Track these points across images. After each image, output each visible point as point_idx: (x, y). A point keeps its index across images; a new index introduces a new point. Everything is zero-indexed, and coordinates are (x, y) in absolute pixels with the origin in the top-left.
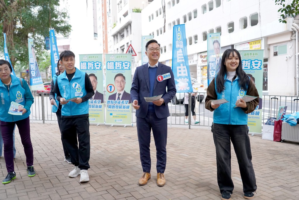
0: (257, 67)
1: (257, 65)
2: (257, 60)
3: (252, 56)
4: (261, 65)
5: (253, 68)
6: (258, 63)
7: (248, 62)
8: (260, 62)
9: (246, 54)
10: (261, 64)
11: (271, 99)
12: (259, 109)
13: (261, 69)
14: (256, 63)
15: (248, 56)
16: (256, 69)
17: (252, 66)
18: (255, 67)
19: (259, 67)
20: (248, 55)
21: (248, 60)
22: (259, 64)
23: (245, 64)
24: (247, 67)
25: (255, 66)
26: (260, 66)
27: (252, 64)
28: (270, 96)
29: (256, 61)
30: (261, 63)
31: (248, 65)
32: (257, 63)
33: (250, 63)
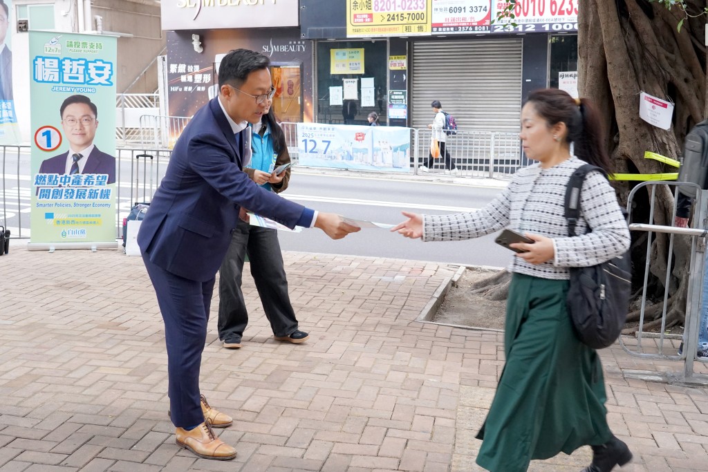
0: (102, 80)
1: (103, 75)
2: (101, 62)
3: (88, 49)
4: (110, 75)
5: (92, 79)
6: (103, 70)
7: (78, 65)
8: (108, 66)
9: (71, 42)
10: (110, 72)
11: (135, 157)
12: (108, 183)
13: (112, 84)
14: (98, 68)
15: (77, 49)
16: (100, 83)
17: (89, 74)
18: (97, 80)
19: (107, 80)
20: (78, 47)
21: (79, 60)
22: (106, 72)
23: (71, 70)
24: (77, 78)
25: (97, 75)
26: (108, 77)
27: (89, 71)
28: (133, 151)
29: (99, 64)
30: (111, 70)
31: (77, 73)
32: (102, 68)
33: (84, 67)
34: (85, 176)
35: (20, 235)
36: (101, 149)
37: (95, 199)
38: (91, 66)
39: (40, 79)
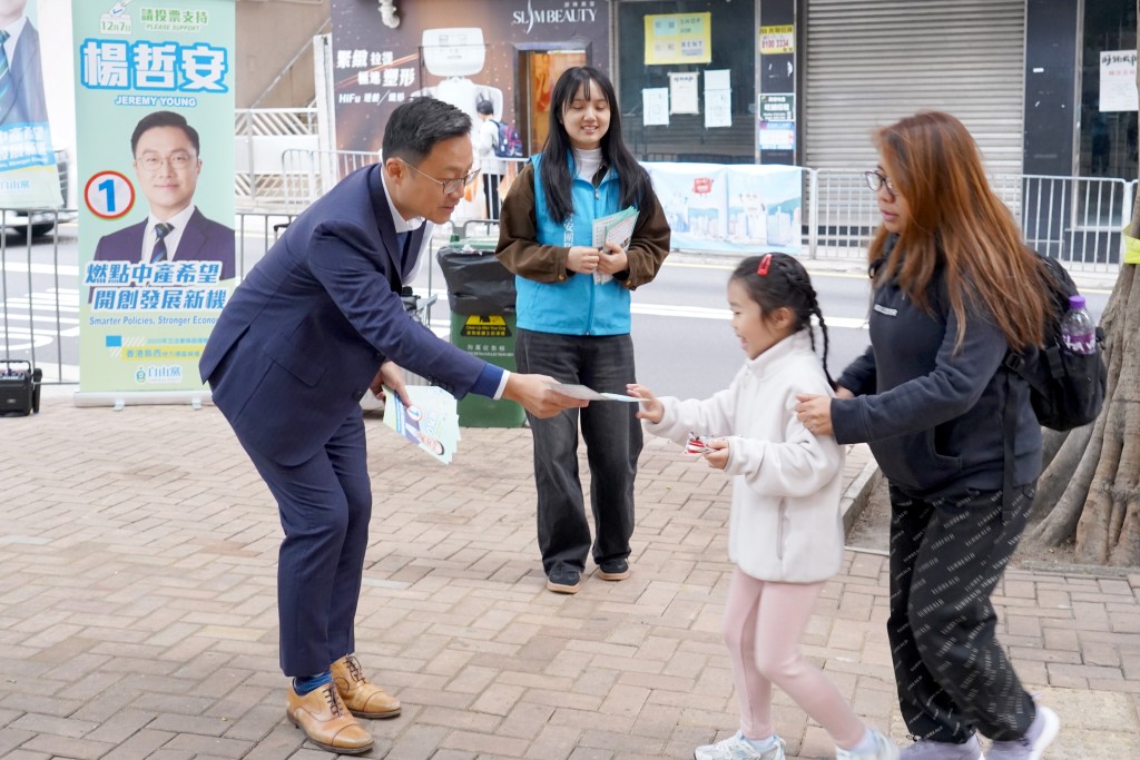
0: (209, 82)
1: (209, 72)
2: (206, 48)
3: (182, 23)
4: (223, 73)
5: (189, 81)
6: (209, 63)
7: (163, 53)
8: (219, 56)
9: (150, 11)
10: (223, 68)
11: (271, 230)
12: (222, 278)
13: (226, 90)
14: (200, 60)
15: (160, 23)
16: (203, 89)
17: (184, 71)
18: (198, 82)
19: (218, 82)
20: (163, 19)
21: (164, 45)
22: (216, 67)
23: (150, 63)
24: (161, 79)
25: (198, 72)
26: (219, 77)
27: (184, 66)
28: (267, 216)
29: (202, 51)
30: (225, 63)
31: (162, 69)
32: (207, 60)
33: (174, 58)
34: (179, 265)
35: (60, 378)
36: (208, 214)
37: (197, 309)
38: (187, 55)
39: (93, 82)
